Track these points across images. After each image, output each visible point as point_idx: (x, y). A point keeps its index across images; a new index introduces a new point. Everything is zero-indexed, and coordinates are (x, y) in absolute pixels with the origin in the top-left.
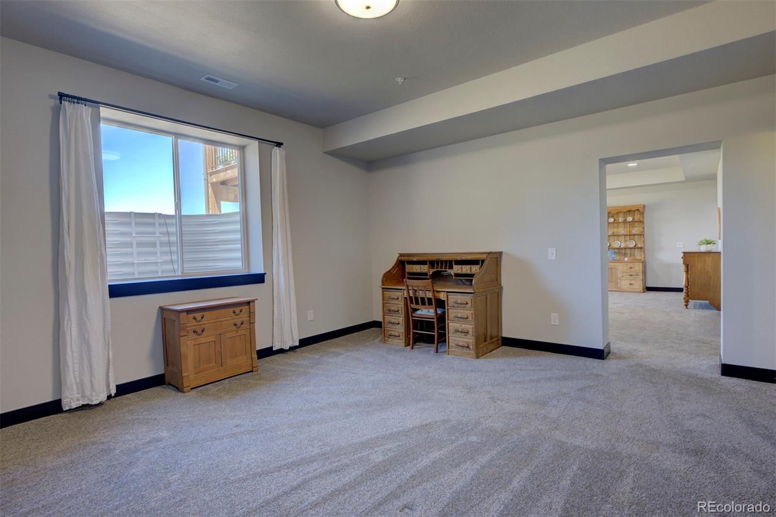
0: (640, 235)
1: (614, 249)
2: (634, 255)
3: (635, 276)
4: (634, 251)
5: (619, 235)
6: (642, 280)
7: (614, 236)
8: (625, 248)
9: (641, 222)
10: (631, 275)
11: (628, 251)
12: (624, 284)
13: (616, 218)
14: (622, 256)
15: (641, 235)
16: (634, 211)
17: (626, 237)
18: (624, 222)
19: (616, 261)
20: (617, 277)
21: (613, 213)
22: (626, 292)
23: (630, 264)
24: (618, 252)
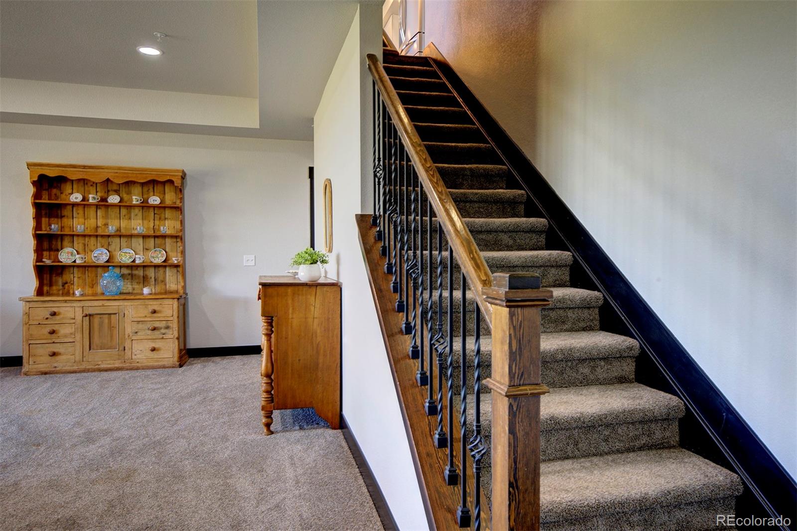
0: (176, 237)
1: (121, 267)
2: (164, 281)
3: (163, 331)
4: (165, 272)
5: (131, 236)
6: (178, 338)
7: (120, 236)
8: (144, 267)
9: (178, 208)
10: (154, 329)
11: (151, 273)
12: (140, 351)
13: (125, 197)
14: (139, 283)
15: (178, 237)
16: (164, 183)
17: (147, 239)
18: (143, 207)
19: (123, 295)
20: (124, 334)
21: (117, 182)
22: (143, 369)
23: (151, 303)
24: (129, 274)
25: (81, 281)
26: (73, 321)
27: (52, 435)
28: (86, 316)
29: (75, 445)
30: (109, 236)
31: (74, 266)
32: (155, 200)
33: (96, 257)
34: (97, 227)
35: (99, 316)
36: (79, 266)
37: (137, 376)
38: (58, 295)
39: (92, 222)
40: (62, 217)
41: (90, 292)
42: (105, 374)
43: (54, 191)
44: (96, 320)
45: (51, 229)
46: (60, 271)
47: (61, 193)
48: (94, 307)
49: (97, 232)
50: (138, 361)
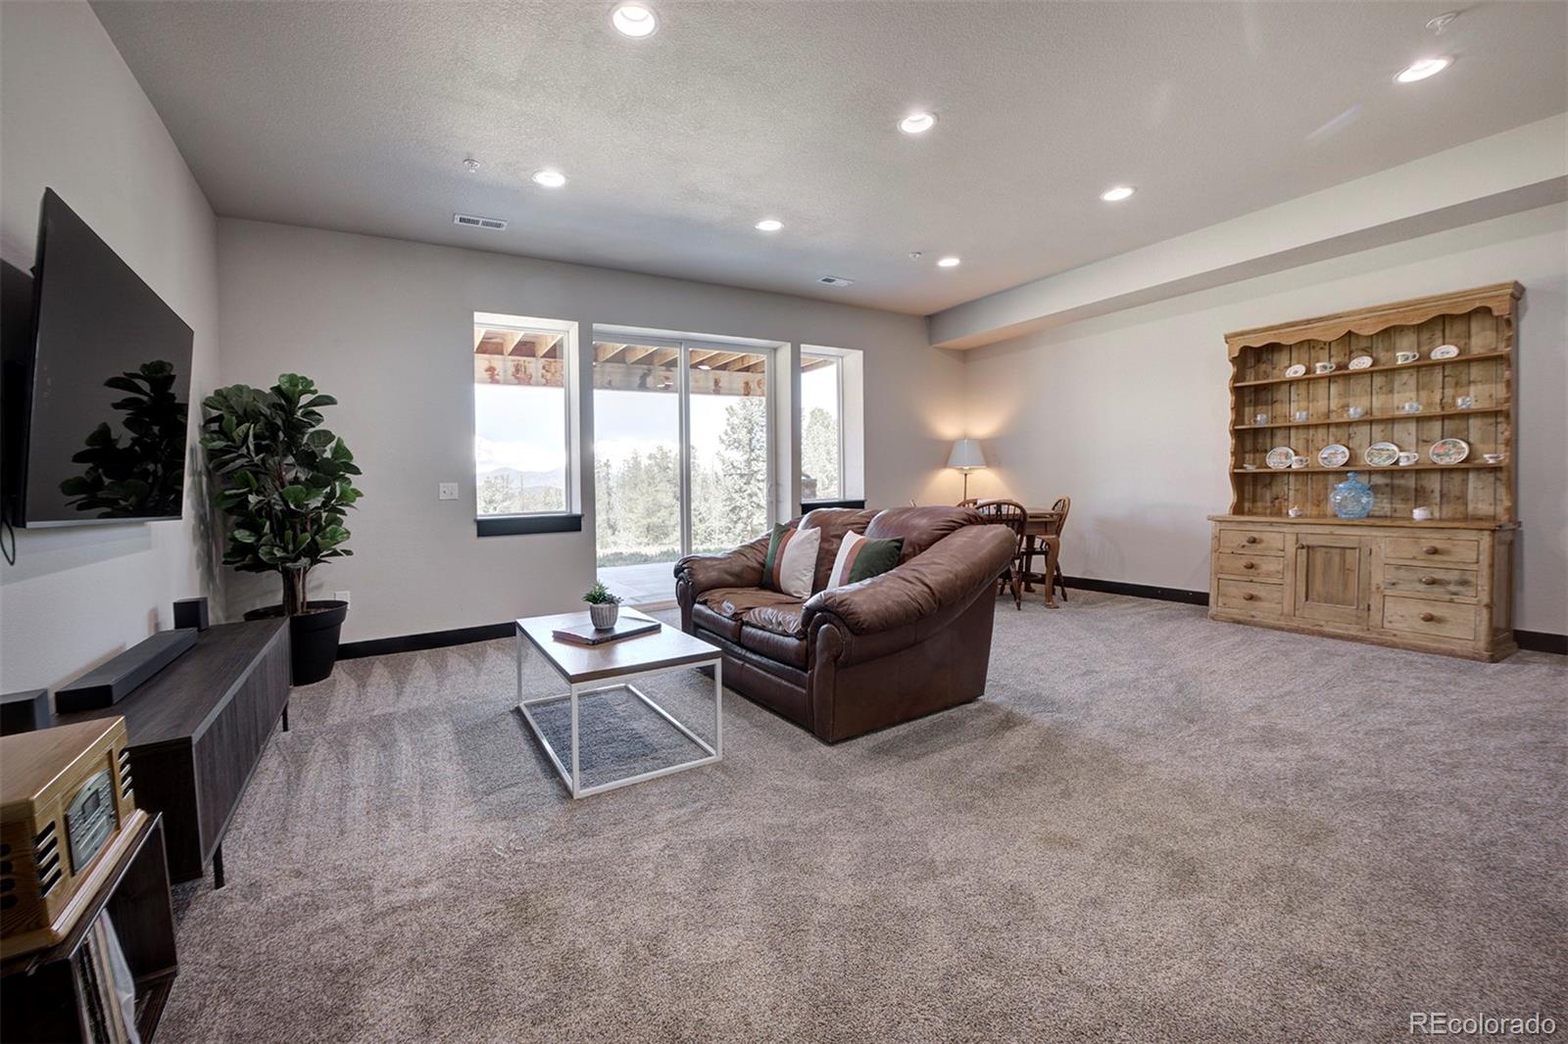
0: (1496, 414)
1: (1370, 472)
2: (1462, 498)
3: (1453, 588)
4: (1465, 482)
5: (1392, 421)
6: (1489, 607)
7: (1371, 422)
8: (1419, 471)
9: (1502, 357)
10: (1433, 582)
11: (1434, 483)
12: (1402, 616)
13: (1383, 356)
14: (1406, 500)
15: (1502, 414)
16: (1468, 316)
17: (1426, 424)
18: (1418, 368)
19: (1371, 520)
20: (1370, 584)
21: (1367, 334)
22: (1404, 648)
23: (1427, 536)
24: (1387, 485)
25: (1299, 496)
26: (1282, 554)
28: (1303, 547)
30: (1349, 424)
31: (1289, 473)
32: (1447, 351)
33: (1325, 458)
34: (1329, 411)
35: (1324, 550)
36: (1297, 473)
37: (1389, 659)
38: (1265, 515)
39: (1321, 405)
40: (1273, 402)
41: (1315, 513)
42: (1330, 642)
43: (1263, 367)
44: (1319, 557)
45: (1255, 421)
46: (1268, 481)
47: (1274, 368)
48: (1316, 535)
49: (1329, 417)
50: (1395, 632)
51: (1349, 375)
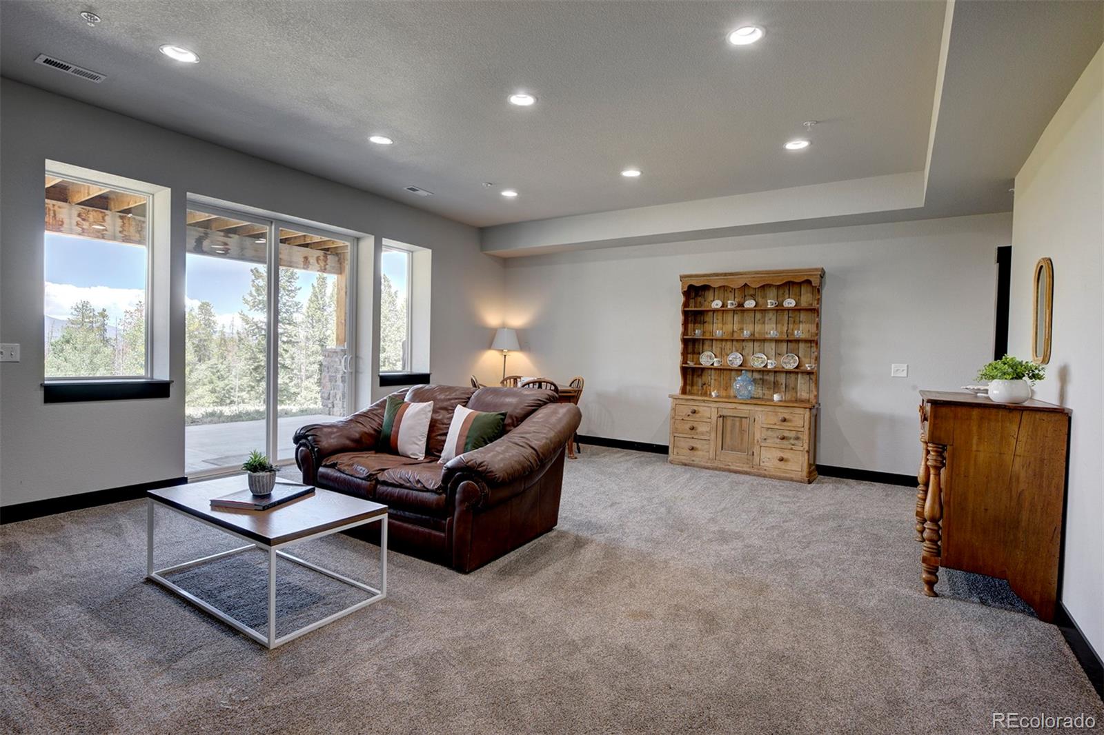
0: (811, 341)
1: (753, 371)
2: (795, 389)
3: (792, 441)
4: (797, 379)
5: (764, 340)
6: (808, 452)
7: (754, 341)
8: (775, 372)
9: (814, 310)
10: (783, 438)
11: (782, 379)
12: (768, 458)
13: (761, 301)
14: (770, 389)
15: (813, 342)
16: (800, 284)
17: (780, 344)
18: (777, 310)
19: (754, 400)
20: (754, 439)
21: (754, 287)
22: (770, 478)
23: (782, 411)
24: (760, 379)
25: (717, 383)
26: (708, 420)
27: (692, 524)
28: (721, 417)
29: (710, 541)
30: (743, 340)
31: (712, 369)
32: (790, 303)
33: (731, 361)
34: (733, 331)
35: (732, 418)
36: (716, 369)
37: (764, 484)
38: (697, 395)
39: (729, 327)
40: (704, 322)
41: (724, 394)
42: (734, 475)
43: (699, 299)
44: (729, 422)
45: (694, 334)
46: (700, 373)
47: (705, 301)
48: (728, 408)
49: (733, 336)
50: (765, 468)
51: (744, 310)
